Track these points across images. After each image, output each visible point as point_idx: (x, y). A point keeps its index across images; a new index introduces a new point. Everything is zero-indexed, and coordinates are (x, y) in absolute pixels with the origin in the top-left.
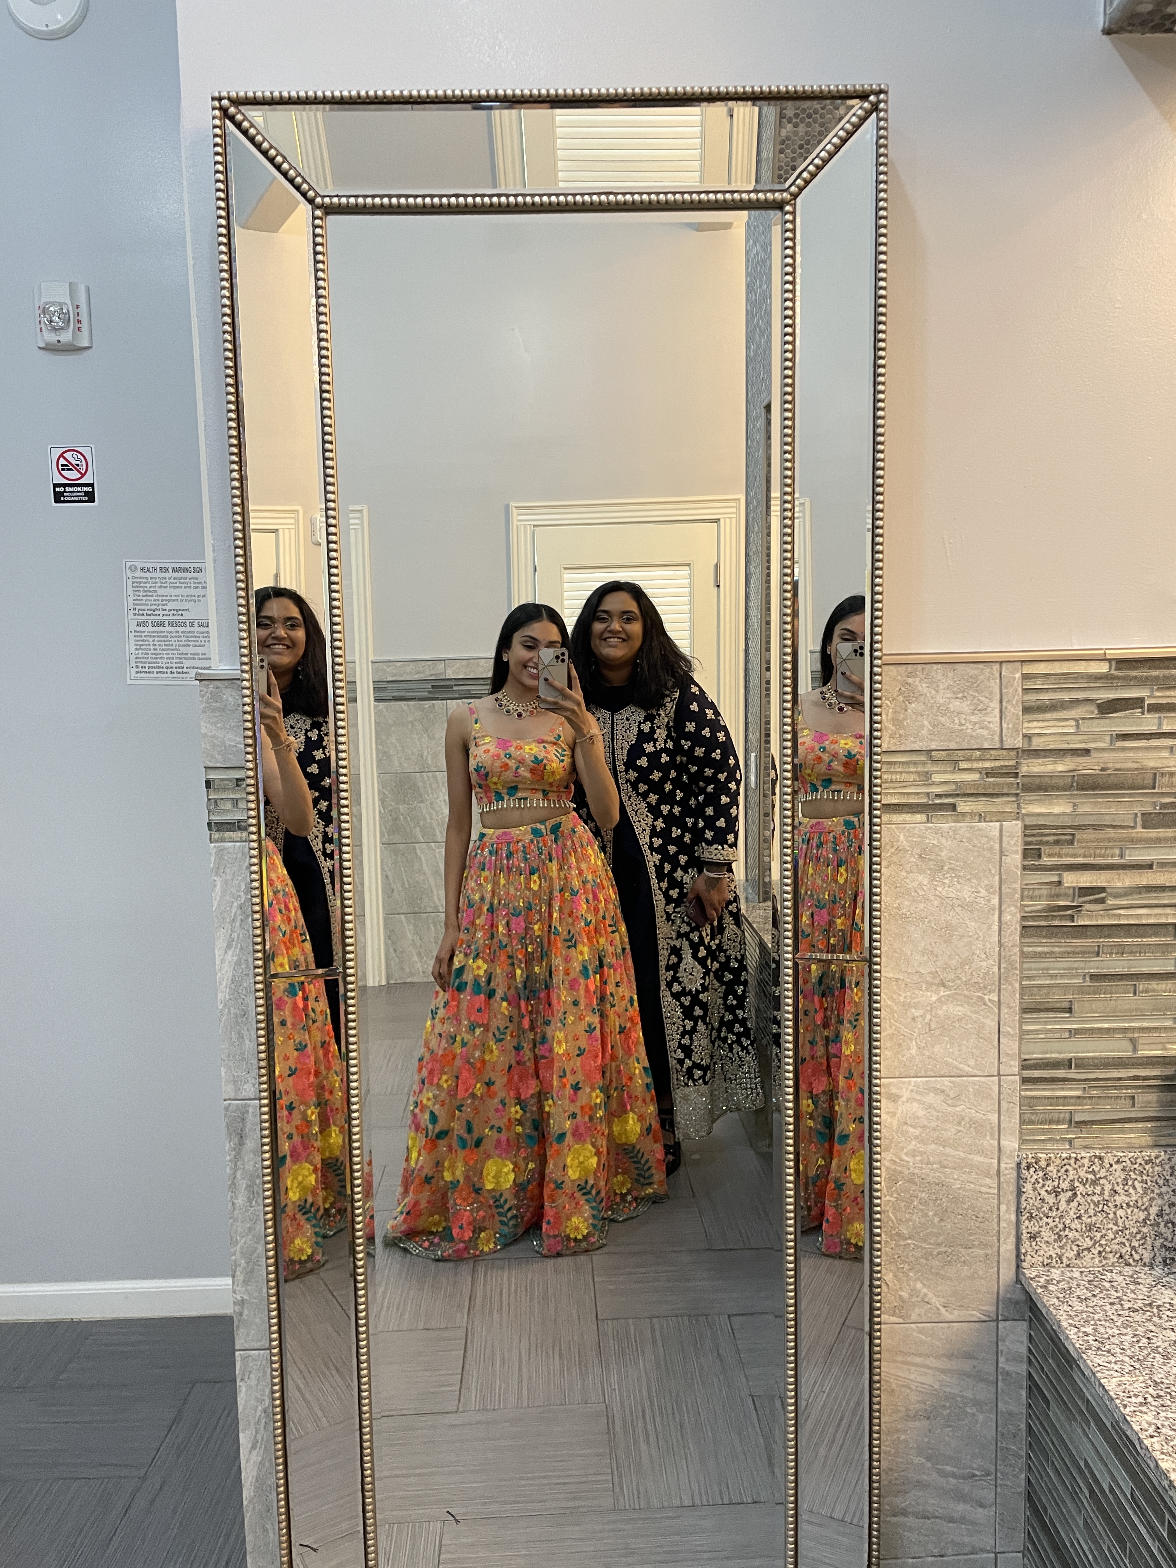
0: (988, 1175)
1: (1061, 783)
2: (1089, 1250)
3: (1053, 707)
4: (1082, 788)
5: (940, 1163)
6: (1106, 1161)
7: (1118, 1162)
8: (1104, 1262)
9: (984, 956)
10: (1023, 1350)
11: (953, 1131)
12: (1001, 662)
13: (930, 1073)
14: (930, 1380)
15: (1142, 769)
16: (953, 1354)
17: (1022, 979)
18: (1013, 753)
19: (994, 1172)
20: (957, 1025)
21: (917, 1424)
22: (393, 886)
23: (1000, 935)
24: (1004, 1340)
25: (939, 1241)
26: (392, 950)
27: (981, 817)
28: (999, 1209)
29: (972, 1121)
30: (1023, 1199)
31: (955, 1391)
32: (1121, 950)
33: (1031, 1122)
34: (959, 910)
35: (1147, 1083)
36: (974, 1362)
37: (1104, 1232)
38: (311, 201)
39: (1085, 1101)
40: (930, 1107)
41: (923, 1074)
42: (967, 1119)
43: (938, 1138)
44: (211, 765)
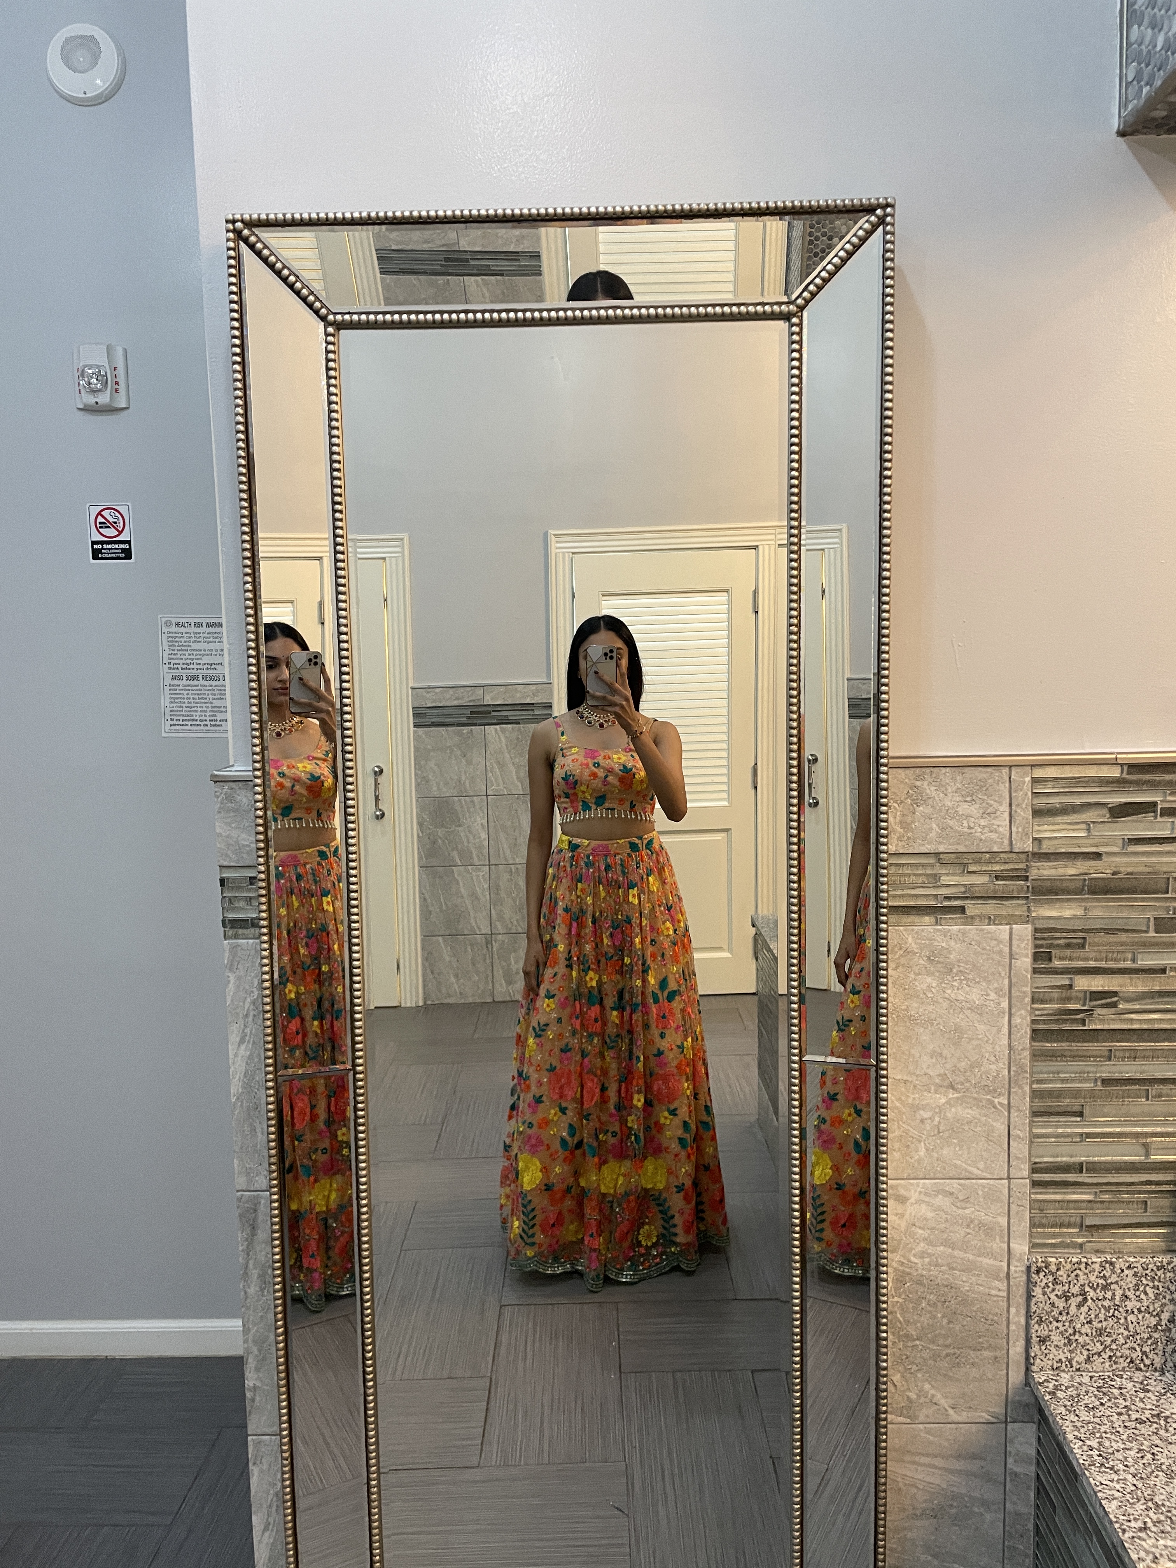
0: (997, 1278)
1: (1072, 885)
2: (1099, 1354)
3: (1065, 810)
4: (1092, 891)
5: (948, 1265)
6: (1117, 1266)
7: (1129, 1267)
8: (1114, 1367)
9: (993, 1059)
10: (1033, 1452)
11: (963, 1234)
12: (1011, 766)
13: (938, 1175)
14: (937, 1480)
15: (1155, 873)
16: (959, 1456)
17: (1032, 1083)
18: (1023, 856)
19: (1003, 1275)
20: (966, 1127)
21: (925, 1522)
22: (431, 908)
23: (1010, 1038)
24: (1012, 1442)
25: (948, 1343)
26: (428, 971)
27: (990, 920)
28: (1008, 1311)
29: (981, 1225)
30: (1033, 1303)
31: (963, 1490)
32: (1134, 1055)
33: (1042, 1226)
34: (968, 1012)
35: (1158, 1188)
36: (983, 1463)
37: (1114, 1337)
38: (323, 318)
39: (1096, 1205)
40: (939, 1209)
41: (932, 1175)
42: (976, 1222)
43: (946, 1240)
44: (225, 864)
